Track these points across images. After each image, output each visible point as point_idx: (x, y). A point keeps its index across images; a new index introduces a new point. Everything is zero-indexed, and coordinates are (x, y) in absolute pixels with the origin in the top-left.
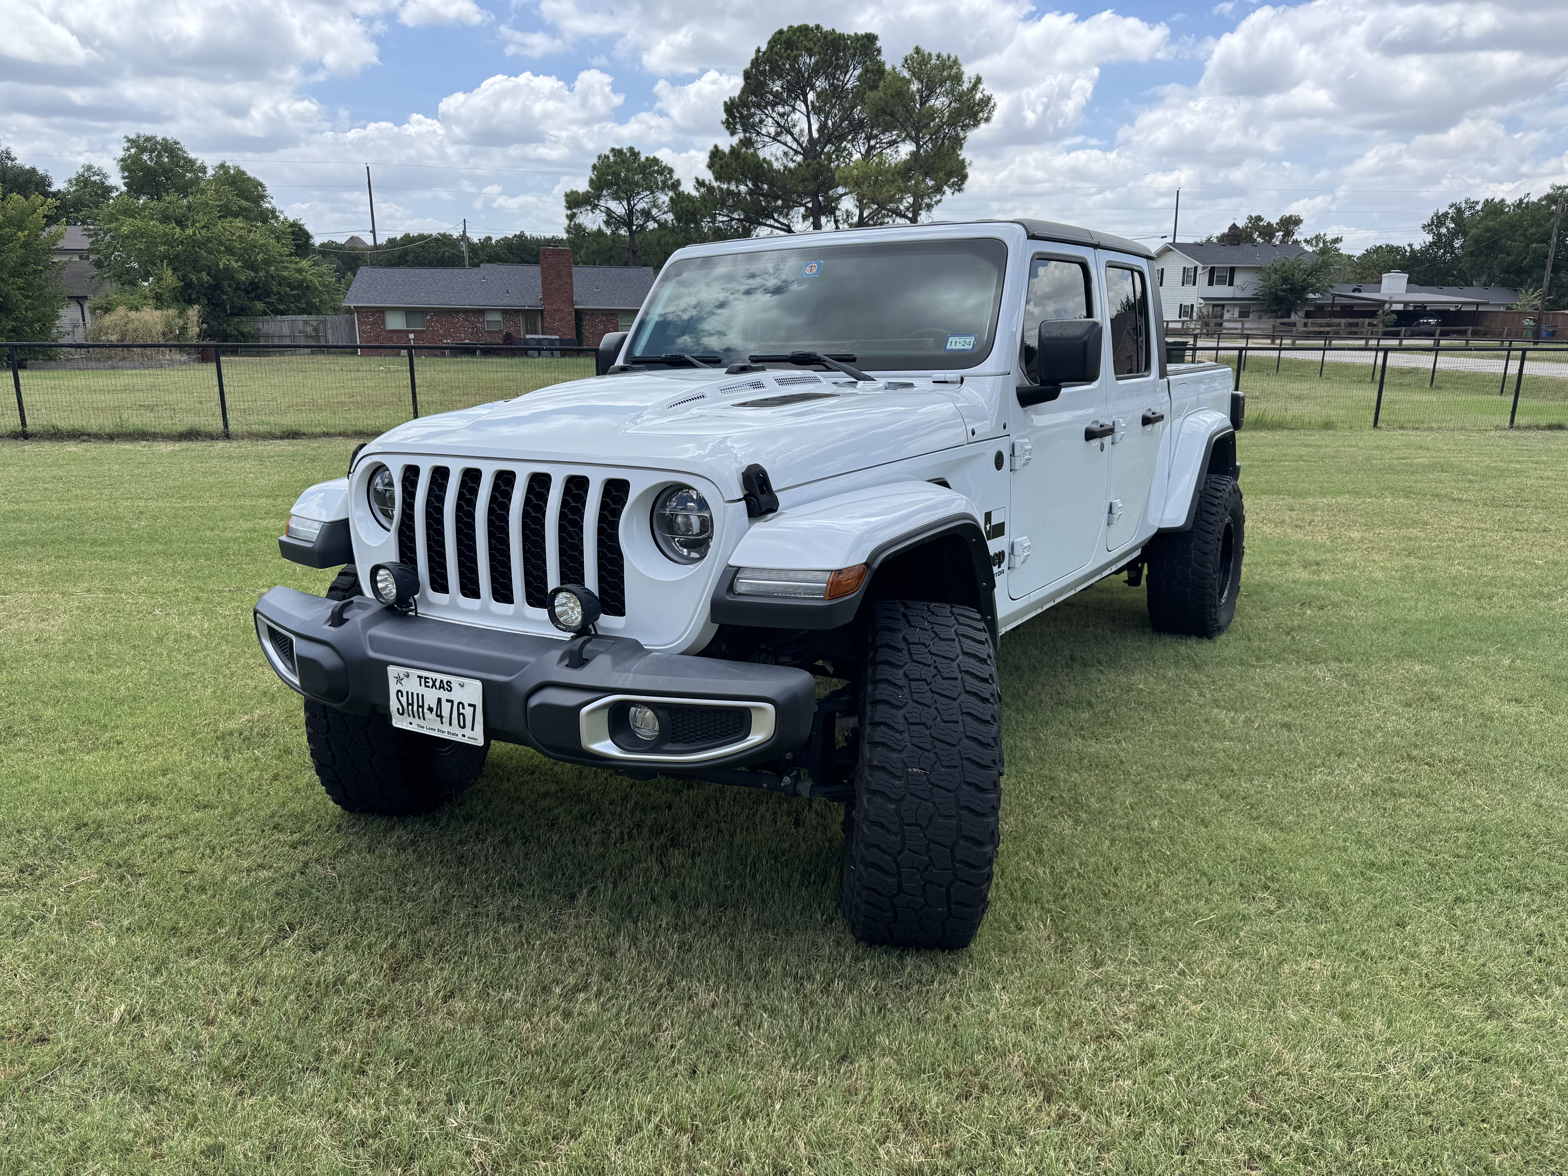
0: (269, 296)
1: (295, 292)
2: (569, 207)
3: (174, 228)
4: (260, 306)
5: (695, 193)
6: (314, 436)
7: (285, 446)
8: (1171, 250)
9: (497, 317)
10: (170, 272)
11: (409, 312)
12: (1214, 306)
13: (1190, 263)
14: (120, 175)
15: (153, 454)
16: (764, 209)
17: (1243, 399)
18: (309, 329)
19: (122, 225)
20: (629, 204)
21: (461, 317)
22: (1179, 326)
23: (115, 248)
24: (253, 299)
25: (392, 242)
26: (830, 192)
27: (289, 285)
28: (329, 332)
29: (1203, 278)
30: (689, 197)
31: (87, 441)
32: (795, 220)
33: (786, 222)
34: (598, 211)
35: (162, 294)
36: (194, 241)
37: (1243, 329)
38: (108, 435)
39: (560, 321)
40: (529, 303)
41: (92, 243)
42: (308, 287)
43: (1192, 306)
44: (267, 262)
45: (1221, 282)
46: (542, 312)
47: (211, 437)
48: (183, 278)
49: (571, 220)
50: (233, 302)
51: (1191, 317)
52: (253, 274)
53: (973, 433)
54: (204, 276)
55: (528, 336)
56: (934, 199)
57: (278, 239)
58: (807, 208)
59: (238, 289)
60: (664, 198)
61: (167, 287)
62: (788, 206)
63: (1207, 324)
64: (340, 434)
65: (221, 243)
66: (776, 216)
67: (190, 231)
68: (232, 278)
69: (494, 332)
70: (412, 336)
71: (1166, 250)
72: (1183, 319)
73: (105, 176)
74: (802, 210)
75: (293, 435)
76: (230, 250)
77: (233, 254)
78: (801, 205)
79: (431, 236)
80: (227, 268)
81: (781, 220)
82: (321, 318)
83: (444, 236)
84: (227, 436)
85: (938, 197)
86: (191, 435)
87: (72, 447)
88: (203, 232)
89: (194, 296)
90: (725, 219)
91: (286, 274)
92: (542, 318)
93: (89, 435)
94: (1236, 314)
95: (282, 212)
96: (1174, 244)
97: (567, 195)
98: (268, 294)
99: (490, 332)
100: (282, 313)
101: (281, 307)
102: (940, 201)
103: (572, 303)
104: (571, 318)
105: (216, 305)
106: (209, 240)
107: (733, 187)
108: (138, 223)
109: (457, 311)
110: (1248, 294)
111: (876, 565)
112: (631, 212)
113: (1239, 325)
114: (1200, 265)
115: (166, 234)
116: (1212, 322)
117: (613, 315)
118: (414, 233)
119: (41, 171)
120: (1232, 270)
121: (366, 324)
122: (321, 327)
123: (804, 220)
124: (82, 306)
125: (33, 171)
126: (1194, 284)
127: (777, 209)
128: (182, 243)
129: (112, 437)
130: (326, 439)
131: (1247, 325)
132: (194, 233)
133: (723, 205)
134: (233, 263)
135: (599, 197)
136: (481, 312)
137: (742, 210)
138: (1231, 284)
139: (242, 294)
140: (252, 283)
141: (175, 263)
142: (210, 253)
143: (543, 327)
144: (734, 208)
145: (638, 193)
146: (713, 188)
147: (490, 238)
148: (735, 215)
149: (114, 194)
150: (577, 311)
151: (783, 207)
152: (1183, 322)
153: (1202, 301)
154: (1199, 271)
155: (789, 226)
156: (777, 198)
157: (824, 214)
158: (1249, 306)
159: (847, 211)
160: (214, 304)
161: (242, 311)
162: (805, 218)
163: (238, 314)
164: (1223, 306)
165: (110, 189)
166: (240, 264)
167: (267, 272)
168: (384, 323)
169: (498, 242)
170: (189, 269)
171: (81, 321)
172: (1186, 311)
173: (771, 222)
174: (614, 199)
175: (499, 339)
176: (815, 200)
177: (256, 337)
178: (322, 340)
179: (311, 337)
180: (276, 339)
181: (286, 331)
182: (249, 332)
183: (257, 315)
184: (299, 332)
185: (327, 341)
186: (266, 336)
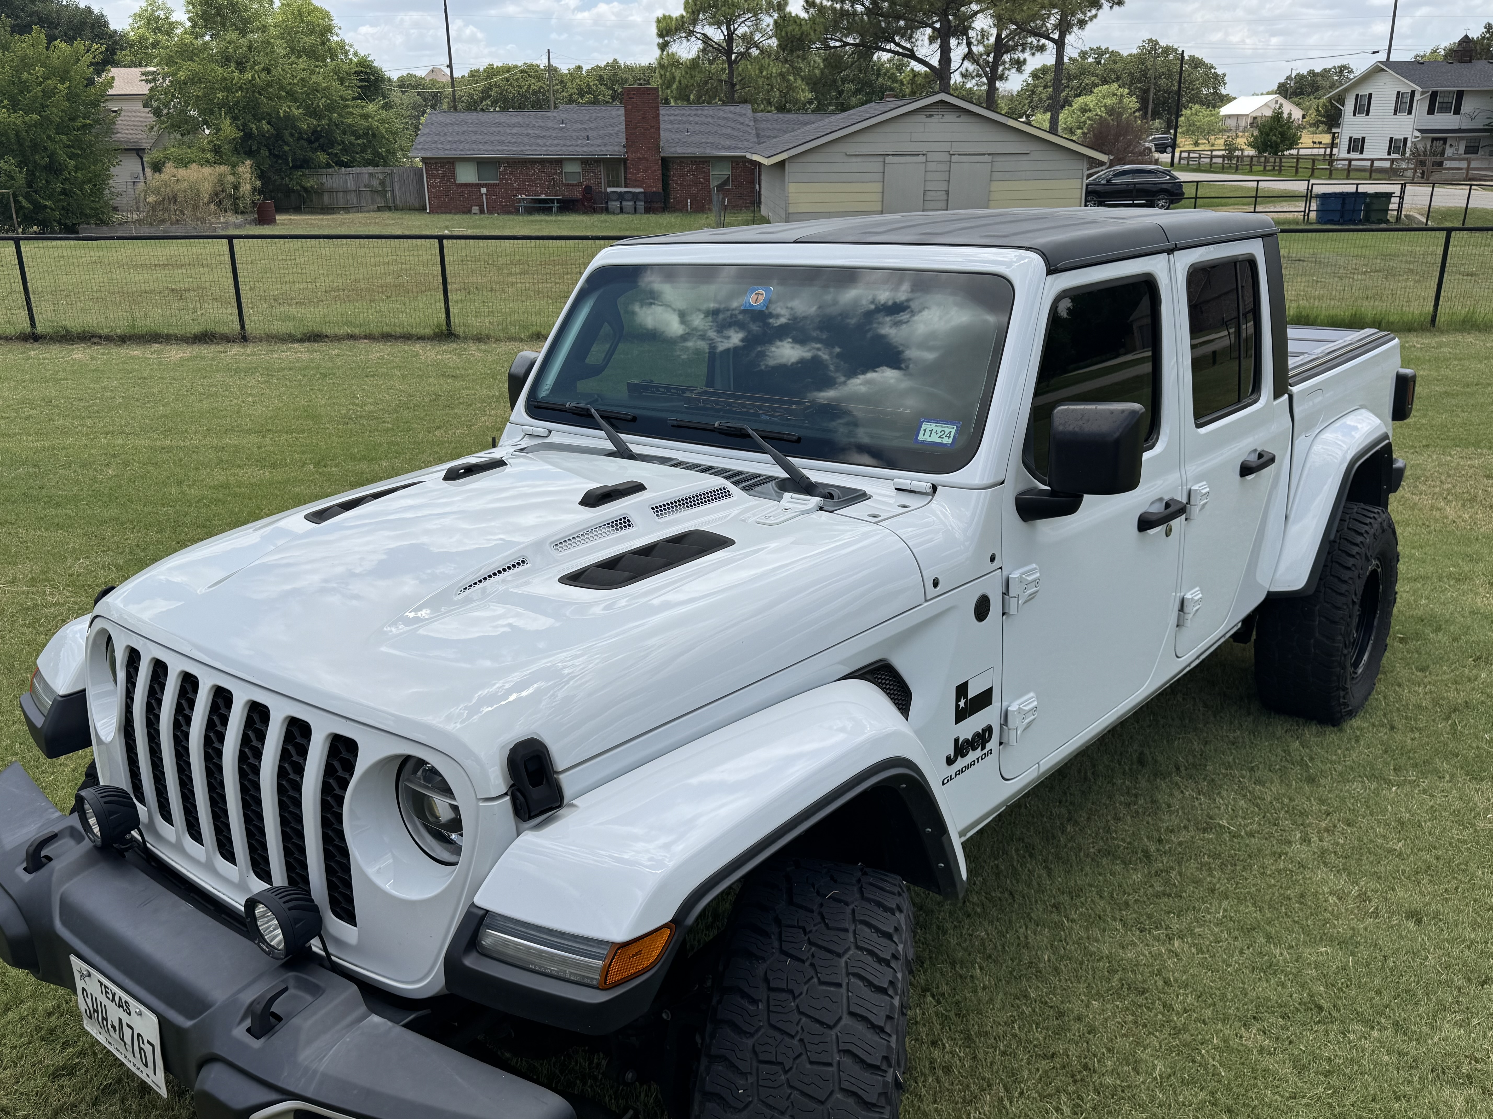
0: (332, 147)
1: (360, 141)
2: (661, 35)
3: (233, 72)
4: (323, 157)
5: (803, 15)
6: (338, 339)
7: (301, 353)
8: (1383, 70)
9: (575, 168)
10: (228, 121)
11: (481, 163)
12: (1434, 139)
13: (1406, 86)
14: (184, 9)
15: (160, 364)
16: (884, 30)
17: (1414, 378)
18: (375, 183)
19: (178, 70)
20: (728, 29)
21: (537, 168)
22: (1387, 164)
23: (173, 96)
24: (316, 150)
25: (474, 75)
26: (963, 9)
27: (354, 133)
28: (396, 186)
29: (1421, 106)
30: (796, 20)
31: (100, 344)
32: (919, 43)
33: (908, 46)
34: (693, 39)
35: (220, 147)
36: (254, 86)
37: (1468, 169)
38: (119, 337)
39: (645, 171)
40: (611, 151)
41: (151, 89)
42: (374, 135)
43: (1406, 139)
44: (330, 108)
45: (1445, 109)
46: (625, 161)
47: (227, 339)
48: (244, 128)
49: (663, 50)
50: (295, 153)
51: (1404, 153)
52: (315, 122)
53: (936, 584)
54: (264, 125)
55: (609, 190)
56: (1089, 14)
57: (342, 81)
58: (934, 29)
59: (300, 138)
60: (768, 21)
61: (226, 138)
62: (915, 25)
63: (1422, 163)
64: (366, 337)
65: (282, 88)
66: (897, 39)
67: (248, 76)
68: (294, 127)
69: (573, 185)
70: (484, 190)
71: (1376, 70)
72: (1394, 156)
73: (169, 11)
74: (929, 31)
75: (315, 337)
76: (291, 95)
77: (296, 100)
78: (927, 25)
79: (516, 67)
80: (288, 117)
81: (903, 43)
82: (387, 170)
83: (530, 66)
84: (244, 338)
85: (1094, 12)
86: (205, 338)
87: (79, 353)
88: (263, 75)
89: (254, 148)
90: (838, 44)
91: (349, 121)
92: (626, 168)
93: (100, 337)
94: (1462, 150)
95: (351, 46)
96: (1388, 62)
97: (658, 21)
98: (332, 143)
99: (568, 185)
100: (347, 165)
101: (345, 159)
102: (1095, 16)
103: (658, 149)
104: (657, 168)
105: (277, 157)
106: (269, 85)
107: (847, 6)
108: (194, 66)
109: (533, 162)
110: (1478, 124)
111: (691, 920)
112: (730, 38)
113: (1464, 164)
114: (1419, 89)
115: (225, 79)
116: (1430, 160)
117: (704, 162)
118: (498, 63)
119: (96, 10)
120: (1460, 95)
121: (435, 177)
122: (388, 181)
123: (931, 43)
124: (142, 159)
125: (89, 10)
126: (1410, 113)
127: (900, 31)
128: (241, 88)
129: (123, 339)
130: (351, 342)
131: (1474, 164)
132: (253, 76)
133: (836, 27)
134: (294, 110)
135: (694, 22)
136: (558, 162)
137: (858, 32)
138: (1457, 112)
139: (305, 144)
140: (315, 132)
141: (234, 111)
142: (270, 99)
143: (626, 178)
144: (849, 31)
145: (739, 16)
146: (825, 7)
147: (580, 68)
148: (850, 40)
149: (179, 31)
150: (664, 159)
151: (906, 28)
152: (1393, 161)
153: (1418, 134)
154: (1417, 97)
155: (912, 51)
156: (899, 18)
157: (954, 35)
158: (1479, 139)
159: (982, 30)
160: (275, 156)
161: (304, 164)
162: (932, 40)
163: (301, 167)
164: (1445, 140)
165: (172, 26)
166: (300, 111)
167: (330, 119)
168: (454, 176)
169: (588, 71)
170: (249, 117)
171: (141, 175)
172: (1396, 146)
173: (892, 46)
174: (711, 24)
175: (578, 194)
176: (944, 20)
177: (319, 192)
178: (389, 195)
179: (378, 192)
180: (340, 195)
181: (351, 185)
182: (312, 187)
183: (320, 168)
184: (365, 187)
185: (394, 197)
186: (331, 191)
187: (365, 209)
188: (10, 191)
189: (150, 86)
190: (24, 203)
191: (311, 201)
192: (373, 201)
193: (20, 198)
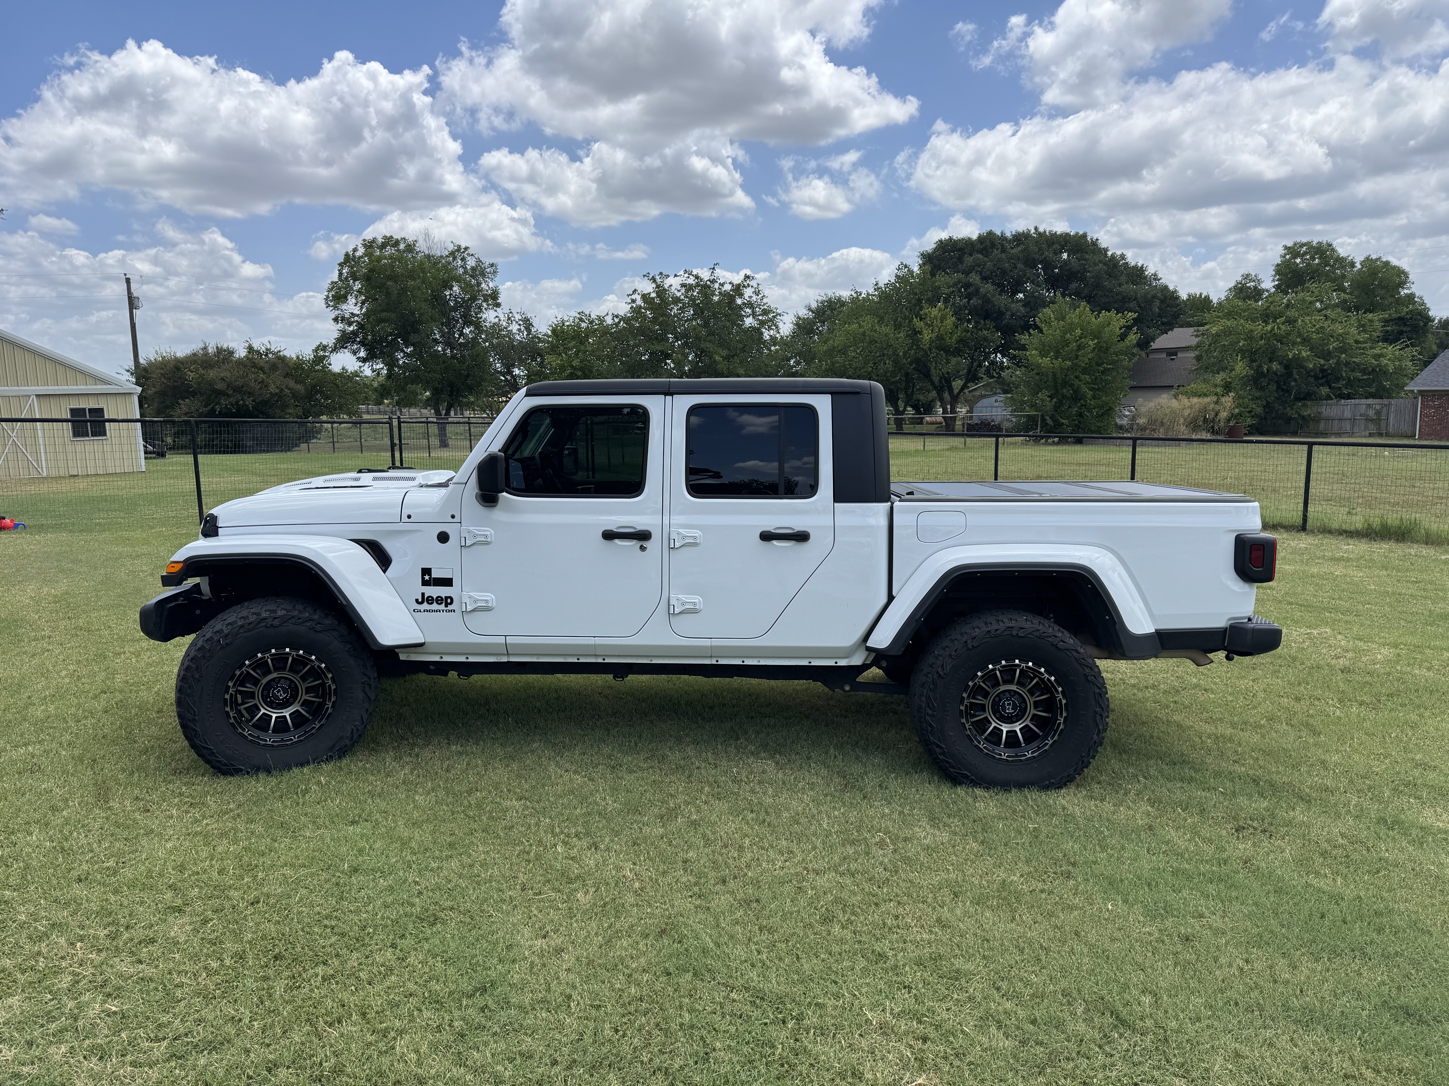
0: (1337, 382)
1: (1366, 377)
3: (1259, 325)
4: (1324, 391)
10: (1243, 363)
14: (1272, 279)
18: (1371, 413)
19: (1214, 326)
24: (1320, 385)
27: (1361, 370)
28: (1392, 416)
42: (1381, 372)
44: (1342, 350)
48: (1255, 368)
50: (1300, 388)
52: (1322, 362)
54: (1275, 366)
57: (1362, 327)
59: (1307, 376)
61: (1238, 376)
65: (1298, 336)
67: (1270, 327)
68: (1301, 366)
76: (1306, 341)
77: (1307, 345)
80: (1297, 359)
82: (1385, 401)
88: (1283, 327)
89: (1263, 383)
91: (1358, 360)
98: (1337, 379)
100: (1349, 397)
101: (1348, 392)
106: (1288, 334)
108: (1229, 323)
115: (1252, 331)
121: (1430, 407)
122: (1384, 411)
128: (1262, 337)
132: (1273, 328)
134: (1304, 353)
139: (1312, 380)
140: (1321, 370)
141: (1250, 356)
142: (1284, 344)
160: (1283, 390)
161: (1306, 397)
163: (1304, 399)
166: (1311, 353)
167: (1339, 359)
170: (1263, 359)
177: (1317, 419)
178: (1383, 423)
179: (1372, 420)
180: (1336, 422)
181: (1347, 414)
182: (1309, 415)
183: (1321, 399)
184: (1361, 415)
185: (1387, 424)
186: (1327, 419)
187: (1356, 434)
188: (1040, 413)
189: (1198, 339)
190: (1049, 421)
191: (1308, 427)
192: (1366, 428)
193: (1047, 418)
